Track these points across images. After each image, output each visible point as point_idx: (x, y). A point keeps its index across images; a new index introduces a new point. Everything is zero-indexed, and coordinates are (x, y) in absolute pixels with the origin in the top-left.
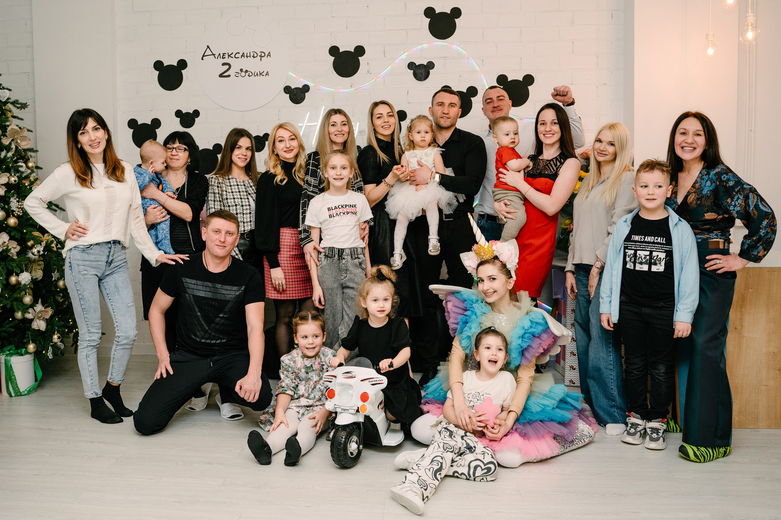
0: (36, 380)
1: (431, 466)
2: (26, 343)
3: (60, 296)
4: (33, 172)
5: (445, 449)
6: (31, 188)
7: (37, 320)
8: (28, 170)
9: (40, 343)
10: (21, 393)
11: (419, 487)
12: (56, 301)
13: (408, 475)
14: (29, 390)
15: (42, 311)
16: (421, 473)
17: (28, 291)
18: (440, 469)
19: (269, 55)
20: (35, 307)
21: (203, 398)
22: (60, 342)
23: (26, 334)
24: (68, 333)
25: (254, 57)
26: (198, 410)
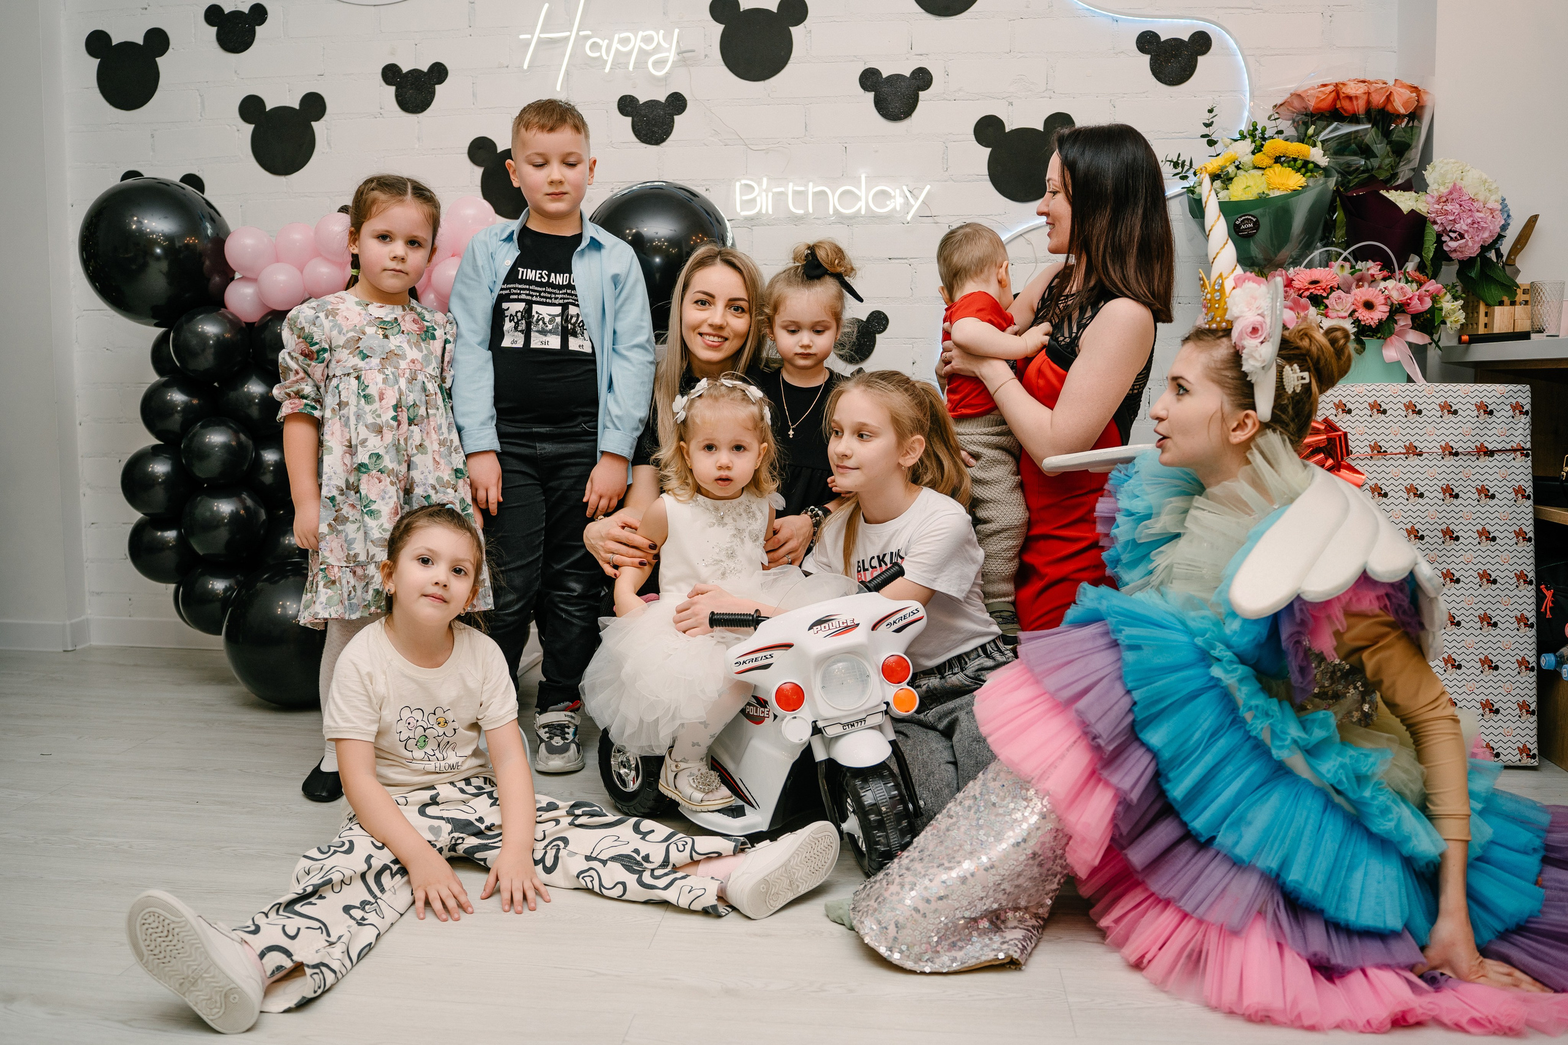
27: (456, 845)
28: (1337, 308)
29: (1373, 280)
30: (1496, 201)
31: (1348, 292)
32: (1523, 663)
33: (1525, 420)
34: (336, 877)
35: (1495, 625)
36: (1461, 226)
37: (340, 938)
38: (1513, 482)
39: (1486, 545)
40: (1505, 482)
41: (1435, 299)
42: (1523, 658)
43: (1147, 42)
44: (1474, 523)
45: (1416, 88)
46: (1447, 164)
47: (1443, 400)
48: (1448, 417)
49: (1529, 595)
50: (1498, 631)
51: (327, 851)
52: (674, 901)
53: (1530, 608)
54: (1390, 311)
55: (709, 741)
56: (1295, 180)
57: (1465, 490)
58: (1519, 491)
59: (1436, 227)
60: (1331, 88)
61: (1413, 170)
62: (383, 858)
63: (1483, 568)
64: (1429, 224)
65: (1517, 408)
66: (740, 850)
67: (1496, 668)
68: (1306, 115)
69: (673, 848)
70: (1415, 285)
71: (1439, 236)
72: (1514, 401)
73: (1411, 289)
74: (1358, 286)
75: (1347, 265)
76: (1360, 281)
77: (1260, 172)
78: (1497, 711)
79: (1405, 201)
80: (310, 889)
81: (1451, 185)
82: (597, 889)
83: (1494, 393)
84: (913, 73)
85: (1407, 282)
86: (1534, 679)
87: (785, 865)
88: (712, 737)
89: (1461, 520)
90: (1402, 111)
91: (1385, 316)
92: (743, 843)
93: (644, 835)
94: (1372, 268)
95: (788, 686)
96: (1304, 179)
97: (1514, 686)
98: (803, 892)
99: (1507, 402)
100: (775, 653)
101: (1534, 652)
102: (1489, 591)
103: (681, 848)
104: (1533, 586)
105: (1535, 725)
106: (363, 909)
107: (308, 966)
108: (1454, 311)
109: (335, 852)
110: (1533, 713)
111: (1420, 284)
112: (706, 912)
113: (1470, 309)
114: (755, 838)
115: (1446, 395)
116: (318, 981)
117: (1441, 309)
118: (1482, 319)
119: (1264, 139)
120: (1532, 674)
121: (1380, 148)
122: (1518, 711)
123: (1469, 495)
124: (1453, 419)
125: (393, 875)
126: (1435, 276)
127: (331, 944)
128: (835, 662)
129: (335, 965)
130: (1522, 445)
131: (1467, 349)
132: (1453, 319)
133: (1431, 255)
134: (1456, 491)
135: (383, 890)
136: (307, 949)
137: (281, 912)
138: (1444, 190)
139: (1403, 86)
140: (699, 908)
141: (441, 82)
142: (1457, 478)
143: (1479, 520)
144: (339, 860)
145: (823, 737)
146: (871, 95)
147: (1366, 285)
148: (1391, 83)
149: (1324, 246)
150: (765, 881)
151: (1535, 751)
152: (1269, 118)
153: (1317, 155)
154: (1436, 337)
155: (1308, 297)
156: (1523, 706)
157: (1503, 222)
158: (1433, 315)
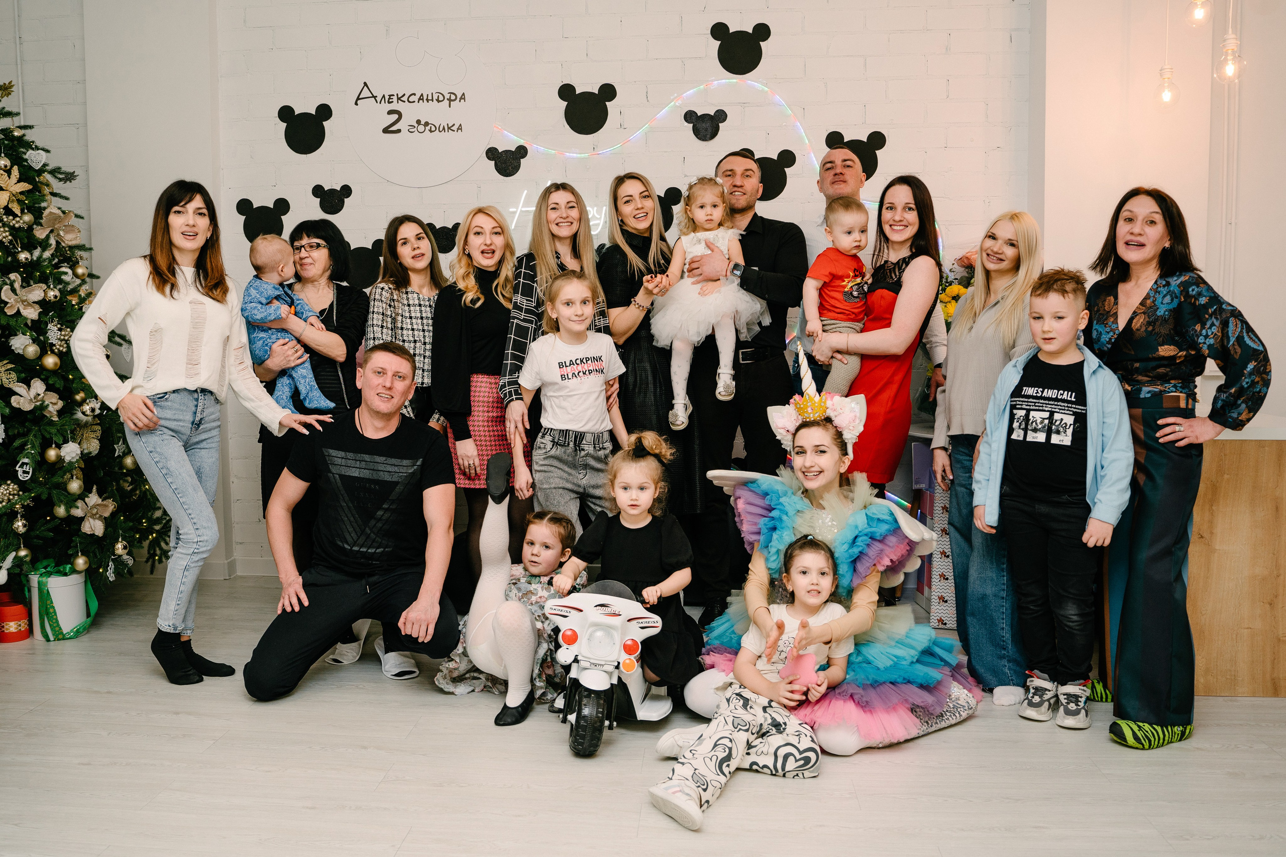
0: (88, 615)
1: (713, 753)
2: (72, 555)
3: (127, 481)
4: (84, 282)
5: (736, 726)
6: (81, 309)
7: (90, 519)
8: (77, 280)
9: (95, 556)
10: (64, 635)
11: (693, 785)
12: (120, 489)
13: (677, 767)
14: (78, 631)
15: (98, 505)
16: (698, 763)
17: (75, 472)
18: (728, 758)
19: (463, 97)
20: (86, 499)
21: (354, 645)
22: (128, 554)
23: (72, 541)
24: (140, 541)
25: (438, 101)
26: (345, 662)
100: (572, 611)
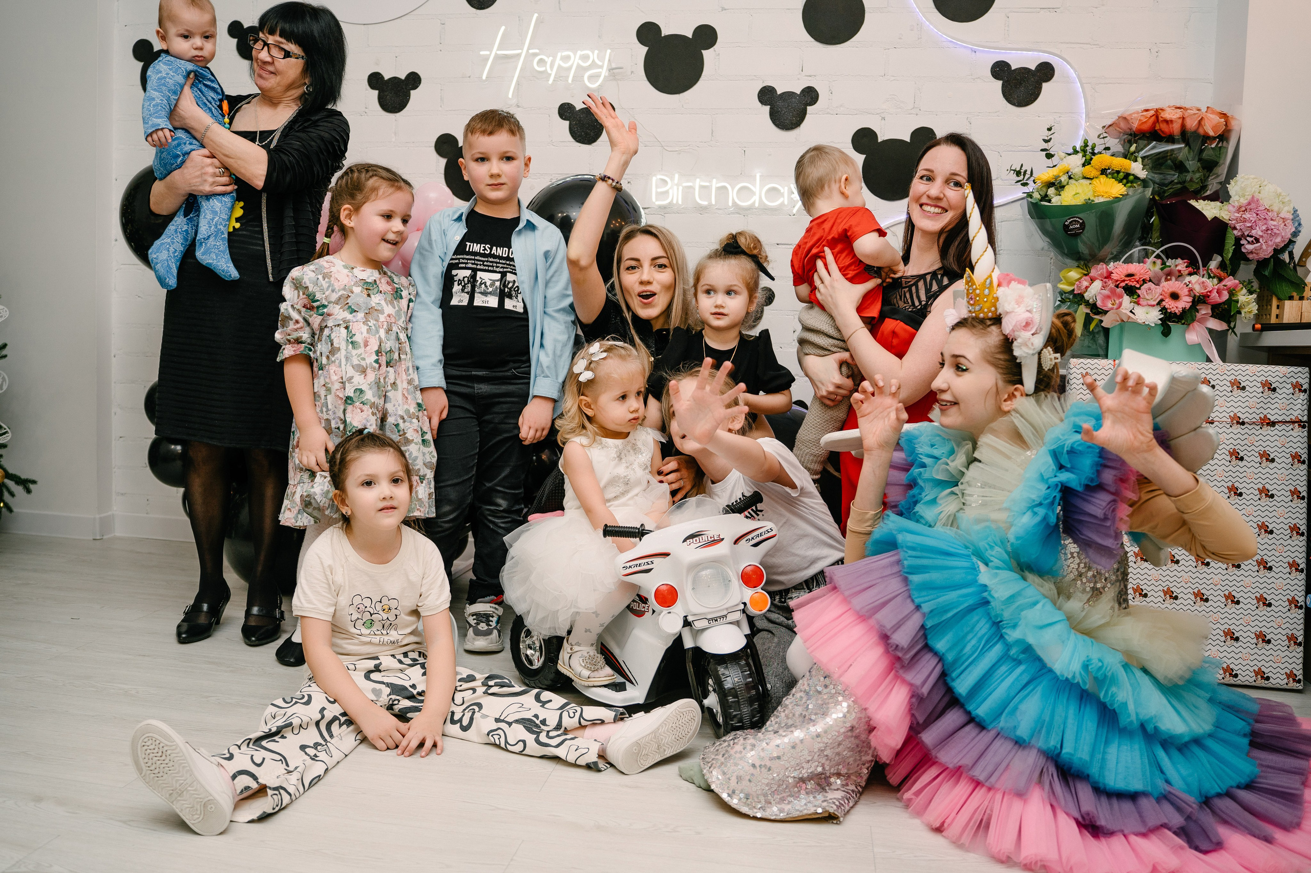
27: (393, 705)
28: (1147, 297)
29: (1180, 275)
30: (1288, 212)
31: (1158, 285)
32: (1293, 602)
33: (1303, 397)
34: (296, 722)
35: (1270, 568)
36: (1257, 232)
37: (296, 768)
38: (1291, 449)
39: (1265, 501)
40: (1283, 449)
41: (1232, 293)
42: (1293, 598)
43: (1000, 70)
44: (1256, 482)
45: (1225, 114)
46: (1248, 179)
47: (1234, 377)
48: (1237, 392)
49: (1301, 544)
50: (1273, 574)
51: (290, 701)
52: (563, 757)
53: (1300, 556)
54: (1193, 302)
55: (600, 630)
56: (1117, 189)
57: (1249, 454)
58: (1296, 457)
59: (1235, 232)
60: (1152, 113)
61: (1221, 183)
62: (333, 710)
63: (1262, 520)
64: (1229, 230)
65: (1297, 387)
66: (619, 718)
67: (1270, 605)
68: (1131, 135)
69: (565, 714)
70: (1215, 281)
71: (1238, 240)
72: (1294, 381)
73: (1211, 284)
74: (1167, 280)
75: (1159, 262)
76: (1169, 275)
77: (1087, 182)
78: (1269, 642)
79: (1209, 209)
80: (274, 730)
81: (1249, 197)
82: (503, 745)
83: (1277, 373)
84: (803, 91)
85: (1210, 277)
86: (1302, 615)
87: (654, 732)
88: (602, 625)
89: (1245, 479)
90: (1211, 133)
91: (1188, 306)
92: (622, 714)
93: (544, 704)
94: (1180, 264)
95: (664, 588)
96: (1125, 188)
97: (1285, 621)
98: (668, 755)
99: (1289, 381)
100: (656, 560)
101: (1303, 593)
102: (1266, 540)
103: (572, 715)
104: (1305, 538)
105: (1301, 654)
106: (316, 749)
107: (270, 788)
108: (1248, 303)
109: (296, 703)
110: (1300, 645)
111: (1220, 280)
112: (588, 767)
113: (1263, 302)
114: (632, 710)
115: (1236, 374)
116: (276, 800)
117: (1237, 302)
118: (1275, 311)
119: (1094, 154)
120: (1300, 611)
121: (1192, 164)
122: (1287, 642)
123: (1252, 459)
124: (1241, 394)
125: (341, 725)
126: (1233, 273)
127: (289, 772)
128: (703, 569)
129: (291, 789)
130: (1300, 418)
131: (1260, 336)
132: (1246, 310)
133: (1230, 255)
134: (1241, 454)
135: (331, 736)
136: (270, 775)
137: (251, 745)
138: (1244, 201)
139: (1214, 112)
140: (584, 764)
141: (415, 88)
142: (1242, 443)
143: (1260, 480)
144: (299, 709)
145: (692, 630)
146: (768, 108)
147: (1174, 279)
148: (1204, 110)
149: (1142, 245)
150: (637, 743)
151: (1301, 677)
152: (1099, 136)
153: (1137, 168)
154: (1232, 325)
155: (1123, 288)
156: (1292, 638)
157: (1293, 229)
158: (1230, 306)
